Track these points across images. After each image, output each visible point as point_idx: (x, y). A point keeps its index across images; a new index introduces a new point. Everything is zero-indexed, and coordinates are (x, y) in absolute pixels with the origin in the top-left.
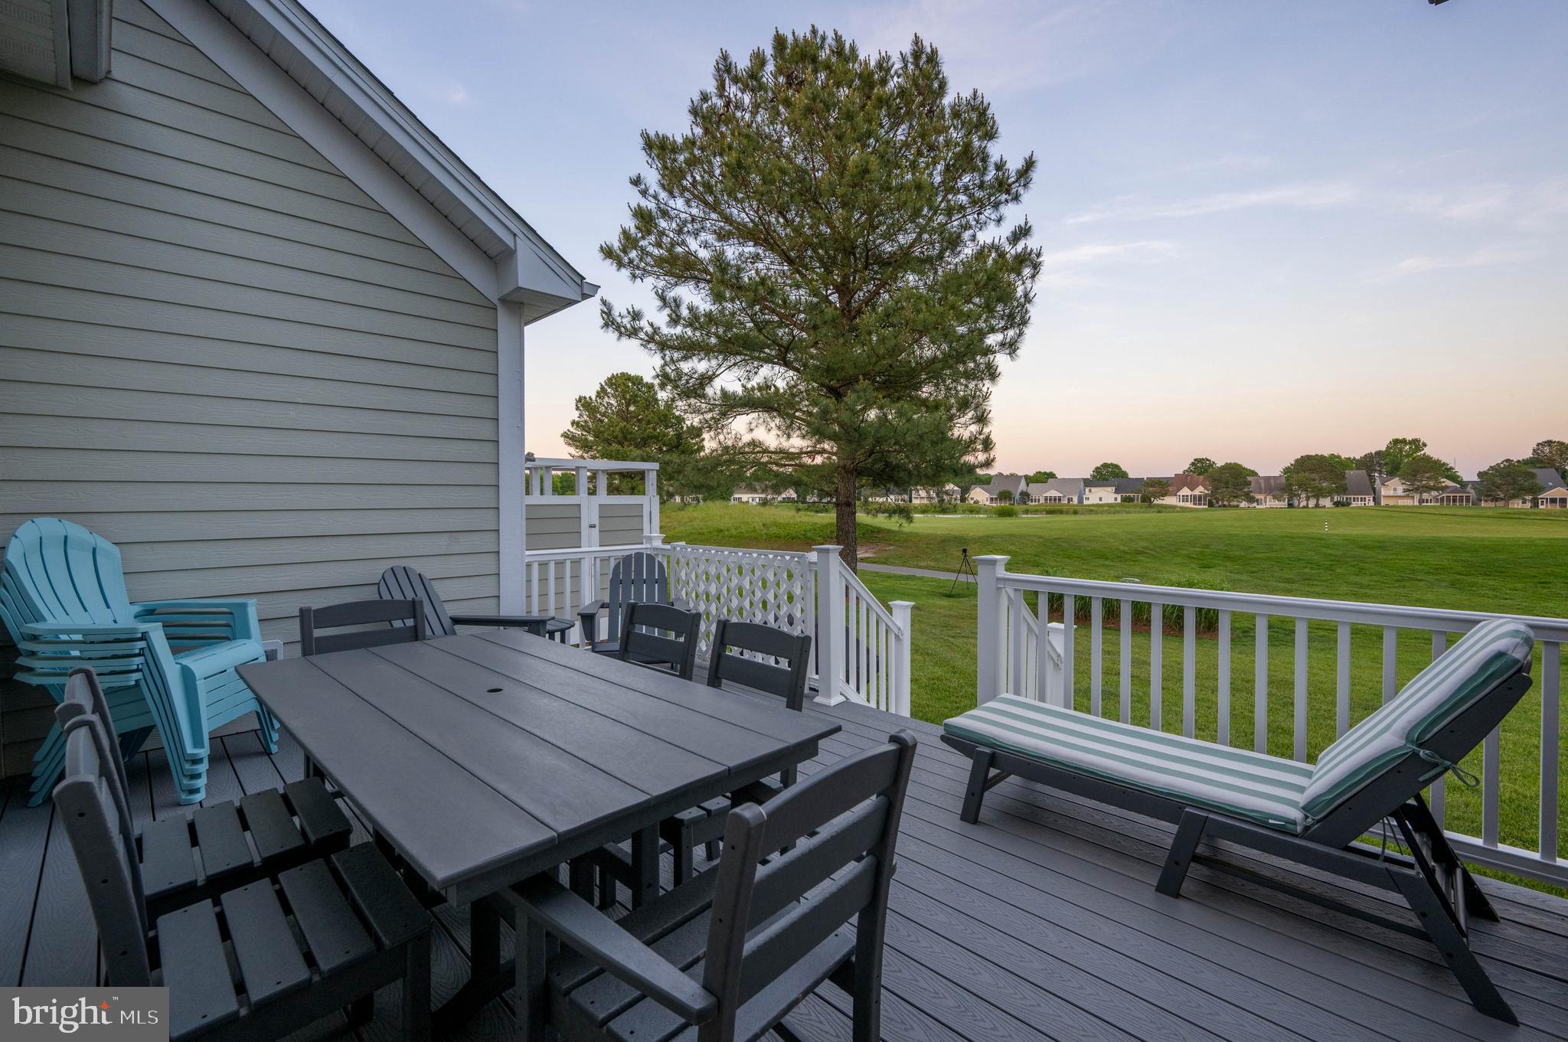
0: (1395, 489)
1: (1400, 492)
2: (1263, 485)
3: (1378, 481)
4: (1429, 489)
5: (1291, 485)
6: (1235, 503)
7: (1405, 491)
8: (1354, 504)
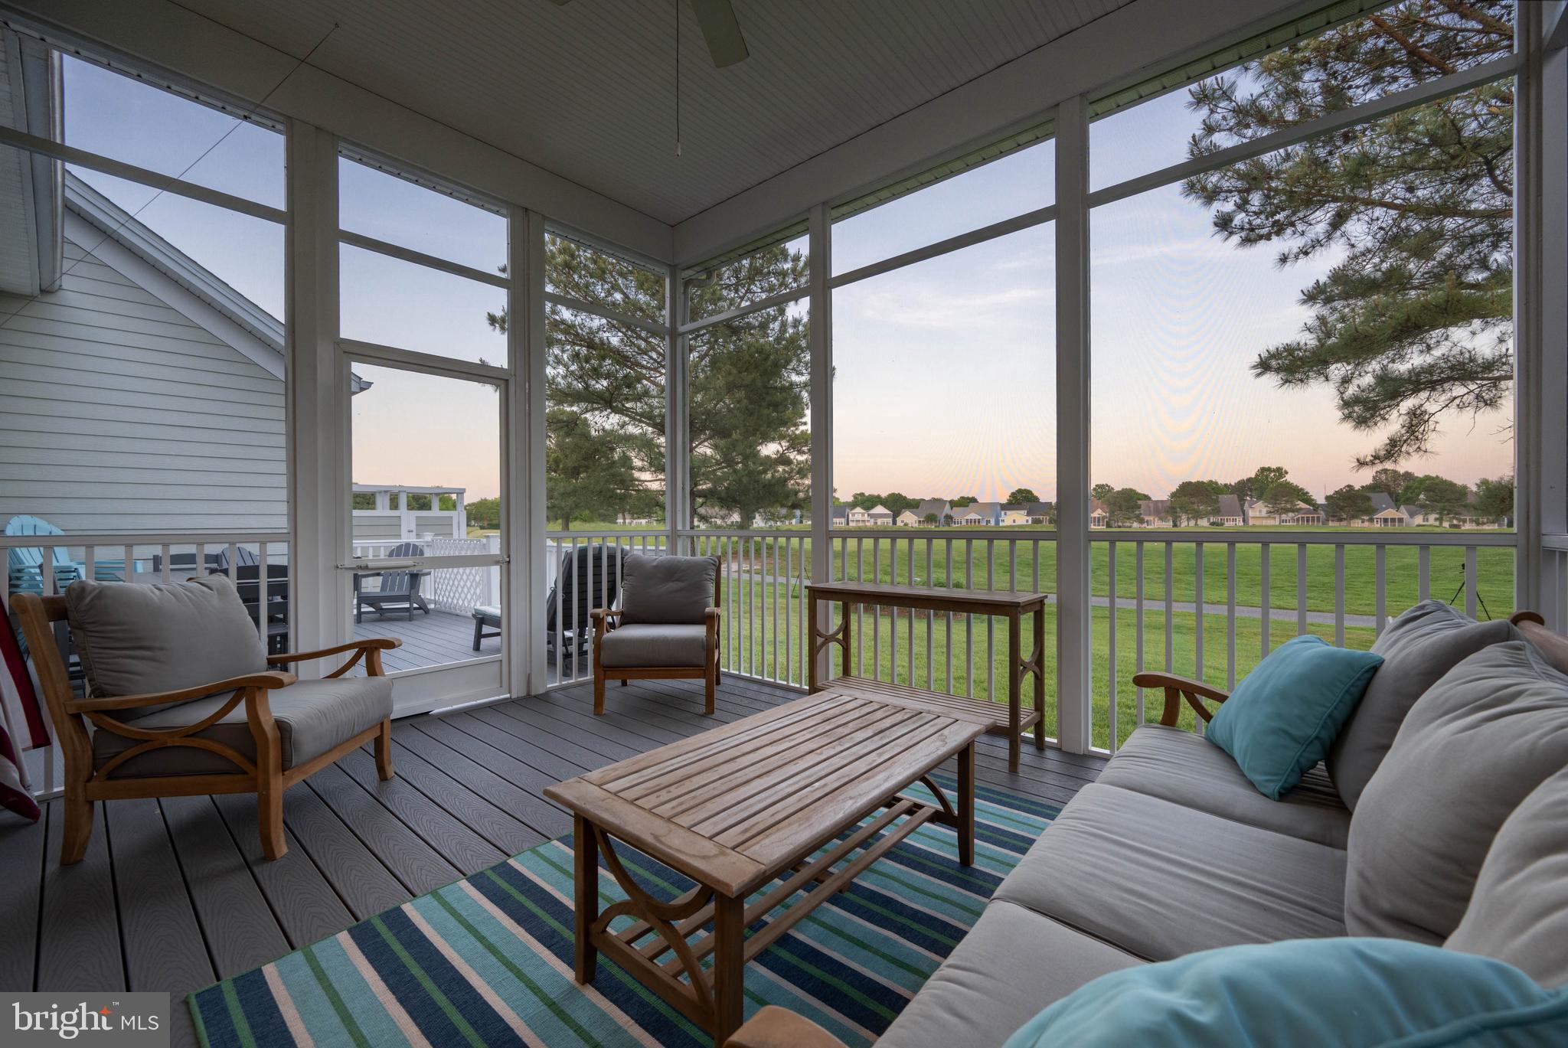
0: (1260, 511)
1: (1264, 514)
2: (1153, 508)
3: (1245, 504)
4: (1287, 511)
5: (1175, 507)
6: (1128, 524)
7: (1268, 512)
8: (1228, 523)
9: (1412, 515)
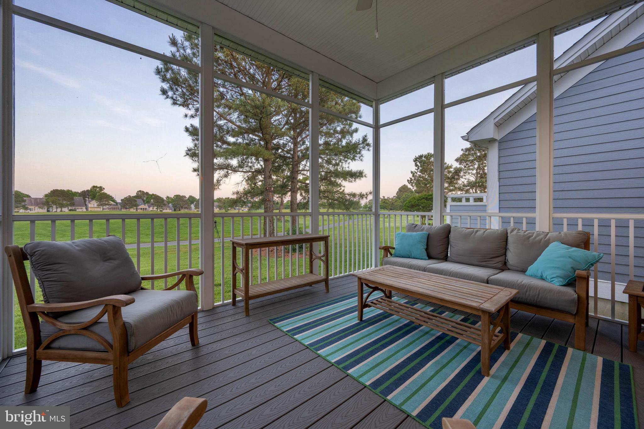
0: (94, 205)
2: (33, 202)
3: (87, 201)
4: (106, 205)
5: (48, 202)
6: (17, 210)
7: (97, 205)
8: (78, 210)
9: (149, 207)
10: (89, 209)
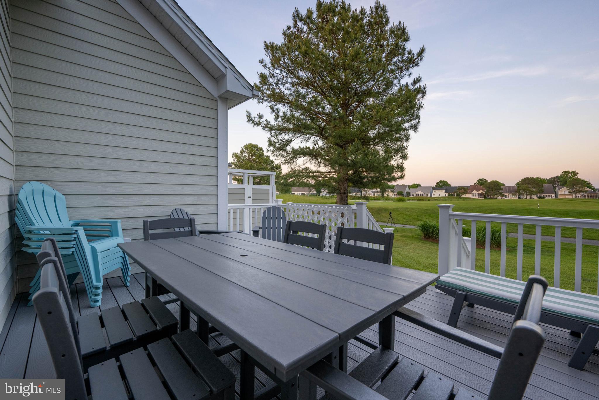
0: (565, 192)
2: (507, 190)
3: (557, 188)
4: (579, 192)
5: (520, 190)
6: (496, 197)
7: (569, 192)
8: (547, 198)
10: (559, 197)
